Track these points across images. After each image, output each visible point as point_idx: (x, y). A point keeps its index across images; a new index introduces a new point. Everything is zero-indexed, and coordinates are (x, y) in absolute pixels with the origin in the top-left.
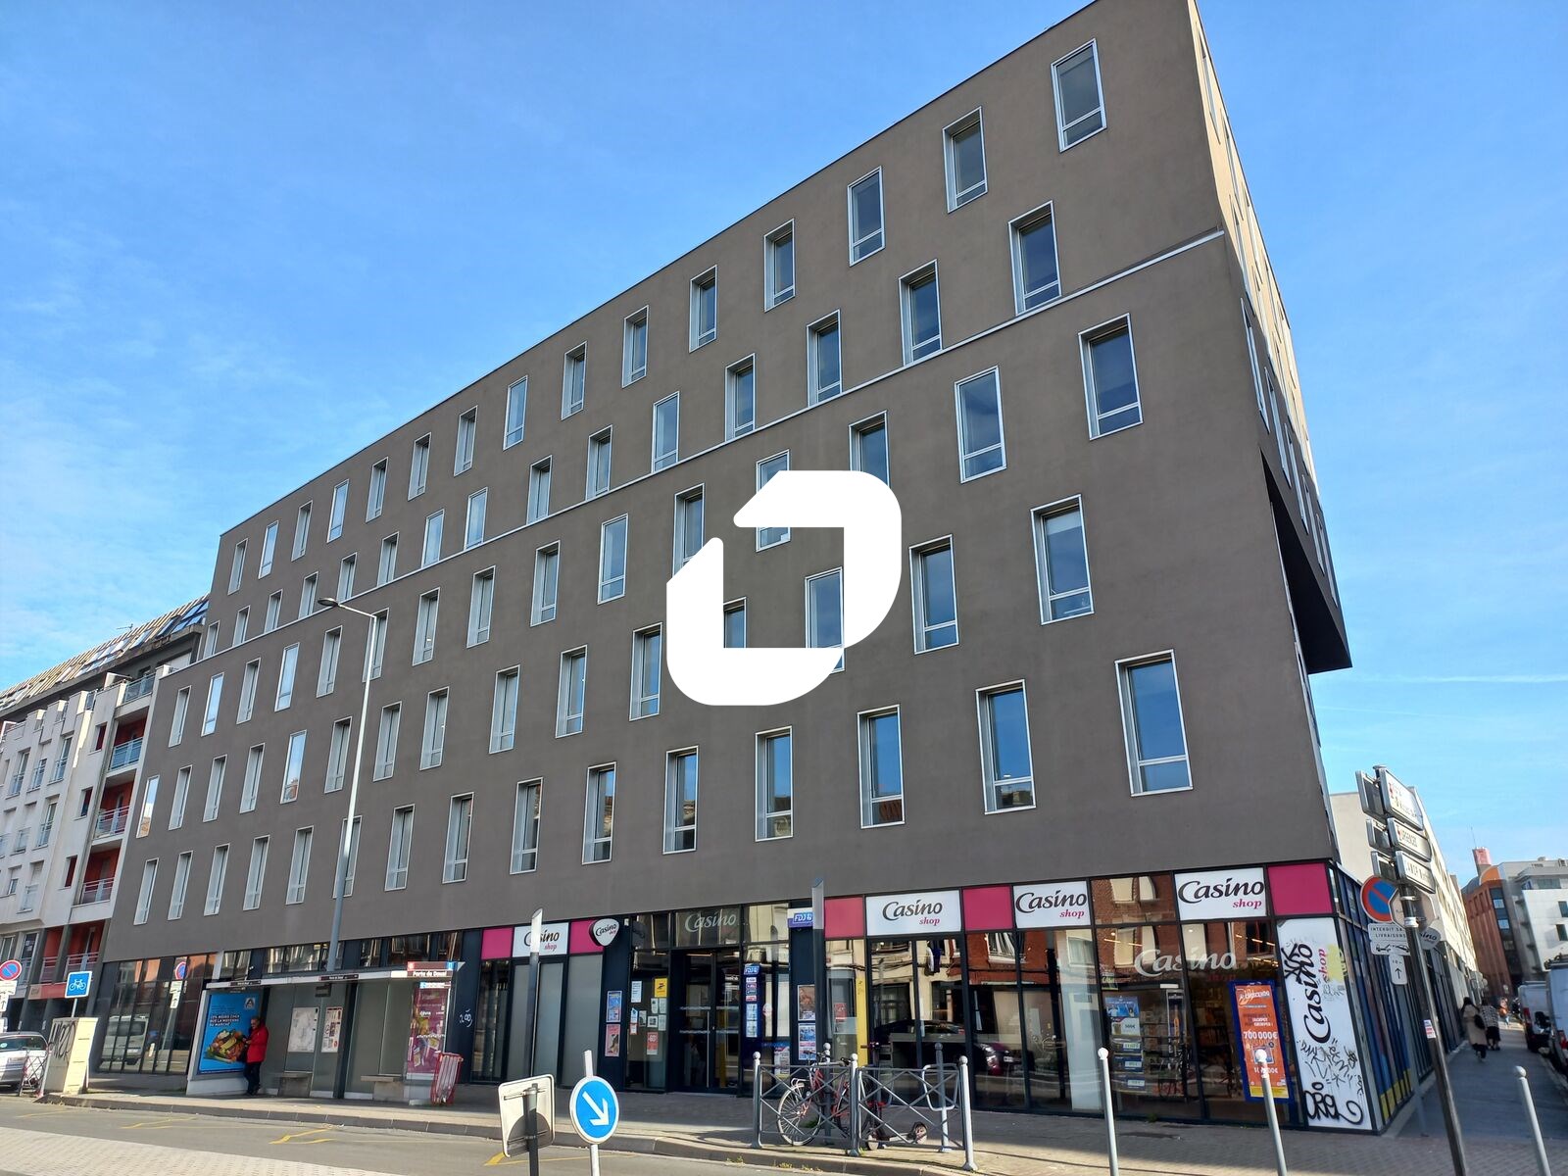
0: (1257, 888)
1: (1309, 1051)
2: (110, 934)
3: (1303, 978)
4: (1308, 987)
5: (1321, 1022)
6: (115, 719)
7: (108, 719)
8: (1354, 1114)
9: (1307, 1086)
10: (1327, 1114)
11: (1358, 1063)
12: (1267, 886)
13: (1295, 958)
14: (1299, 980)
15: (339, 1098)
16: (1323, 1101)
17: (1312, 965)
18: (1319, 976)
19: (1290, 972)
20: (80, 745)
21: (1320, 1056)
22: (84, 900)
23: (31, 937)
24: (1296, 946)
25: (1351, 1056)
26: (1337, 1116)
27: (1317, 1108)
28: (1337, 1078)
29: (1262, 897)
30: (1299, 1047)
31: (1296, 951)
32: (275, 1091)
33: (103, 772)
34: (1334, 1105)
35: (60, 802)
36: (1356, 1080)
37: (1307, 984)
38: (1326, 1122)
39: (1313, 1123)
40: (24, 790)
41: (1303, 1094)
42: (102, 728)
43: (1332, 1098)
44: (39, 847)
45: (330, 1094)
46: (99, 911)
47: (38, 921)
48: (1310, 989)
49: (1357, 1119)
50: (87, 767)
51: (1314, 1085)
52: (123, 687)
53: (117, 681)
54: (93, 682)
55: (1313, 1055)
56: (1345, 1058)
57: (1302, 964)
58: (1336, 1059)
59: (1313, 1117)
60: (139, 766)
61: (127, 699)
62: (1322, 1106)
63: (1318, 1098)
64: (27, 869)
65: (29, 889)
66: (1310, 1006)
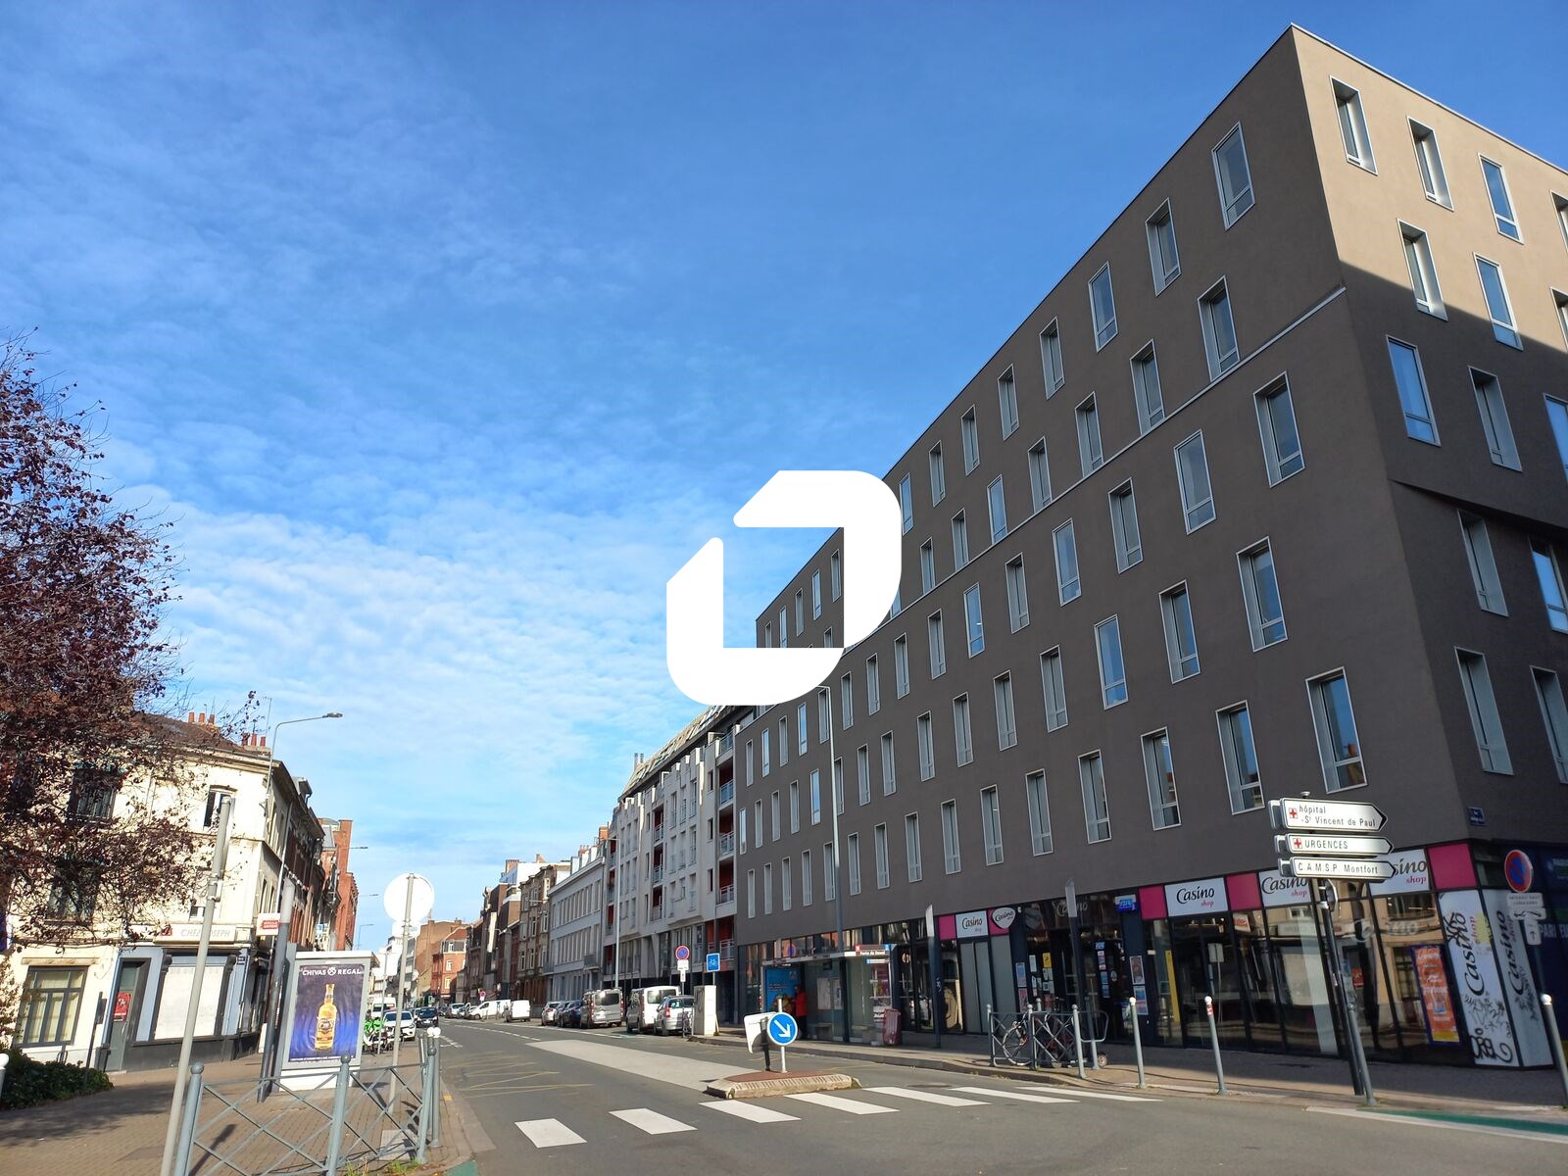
0: (1422, 866)
1: (1471, 1002)
2: (738, 924)
3: (1461, 941)
4: (1465, 949)
5: (1476, 978)
6: (717, 767)
7: (713, 768)
8: (1506, 1054)
9: (1471, 1032)
10: (1487, 1055)
11: (1505, 1012)
12: (1429, 864)
13: (1454, 925)
14: (1458, 943)
15: (846, 1041)
16: (1484, 1044)
17: (1466, 930)
18: (1472, 939)
19: (1452, 937)
20: (701, 788)
21: (1479, 1007)
22: (721, 901)
23: (699, 928)
24: (1453, 914)
25: (1500, 1005)
26: (1494, 1056)
27: (1480, 1050)
28: (1491, 1024)
29: (1425, 874)
30: (1463, 999)
31: (1454, 919)
32: (815, 1037)
33: (716, 807)
34: (1491, 1047)
35: (697, 829)
36: (1505, 1025)
37: (1464, 946)
38: (1486, 1061)
39: (1479, 1062)
40: (678, 823)
41: (1469, 1038)
42: (711, 773)
43: (1490, 1041)
44: (693, 863)
45: (841, 1039)
46: (729, 909)
47: (699, 917)
48: (1467, 951)
49: (1508, 1058)
50: (706, 803)
51: (1476, 1030)
52: (718, 742)
53: (715, 736)
54: (701, 741)
55: (1473, 1006)
56: (1495, 1007)
57: (1459, 929)
58: (1490, 1009)
59: (1478, 1057)
60: (733, 801)
61: (722, 751)
62: (1483, 1048)
63: (1480, 1041)
64: (688, 880)
65: (692, 894)
66: (1468, 965)
